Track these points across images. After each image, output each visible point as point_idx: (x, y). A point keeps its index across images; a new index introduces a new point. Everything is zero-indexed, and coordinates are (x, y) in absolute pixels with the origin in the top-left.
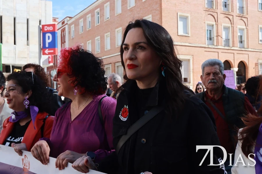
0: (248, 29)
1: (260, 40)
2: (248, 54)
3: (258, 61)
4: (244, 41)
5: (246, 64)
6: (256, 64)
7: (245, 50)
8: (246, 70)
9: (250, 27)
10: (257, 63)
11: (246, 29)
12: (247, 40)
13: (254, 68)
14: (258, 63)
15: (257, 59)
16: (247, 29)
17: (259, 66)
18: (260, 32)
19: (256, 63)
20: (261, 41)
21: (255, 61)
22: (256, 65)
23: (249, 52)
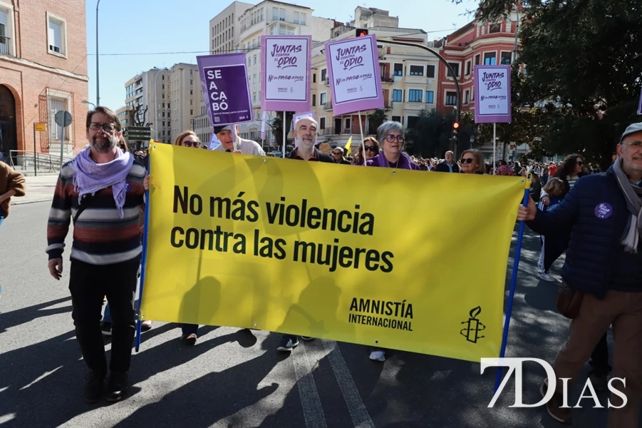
0: (18, 12)
1: (51, 47)
2: (21, 72)
3: (46, 92)
4: (9, 38)
5: (16, 92)
6: (42, 98)
7: (12, 60)
8: (16, 106)
9: (23, 9)
10: (43, 96)
11: (13, 13)
12: (18, 39)
13: (36, 106)
14: (46, 96)
15: (44, 87)
16: (16, 13)
17: (49, 102)
18: (51, 27)
19: (40, 96)
20: (53, 48)
21: (39, 91)
22: (40, 99)
23: (23, 67)
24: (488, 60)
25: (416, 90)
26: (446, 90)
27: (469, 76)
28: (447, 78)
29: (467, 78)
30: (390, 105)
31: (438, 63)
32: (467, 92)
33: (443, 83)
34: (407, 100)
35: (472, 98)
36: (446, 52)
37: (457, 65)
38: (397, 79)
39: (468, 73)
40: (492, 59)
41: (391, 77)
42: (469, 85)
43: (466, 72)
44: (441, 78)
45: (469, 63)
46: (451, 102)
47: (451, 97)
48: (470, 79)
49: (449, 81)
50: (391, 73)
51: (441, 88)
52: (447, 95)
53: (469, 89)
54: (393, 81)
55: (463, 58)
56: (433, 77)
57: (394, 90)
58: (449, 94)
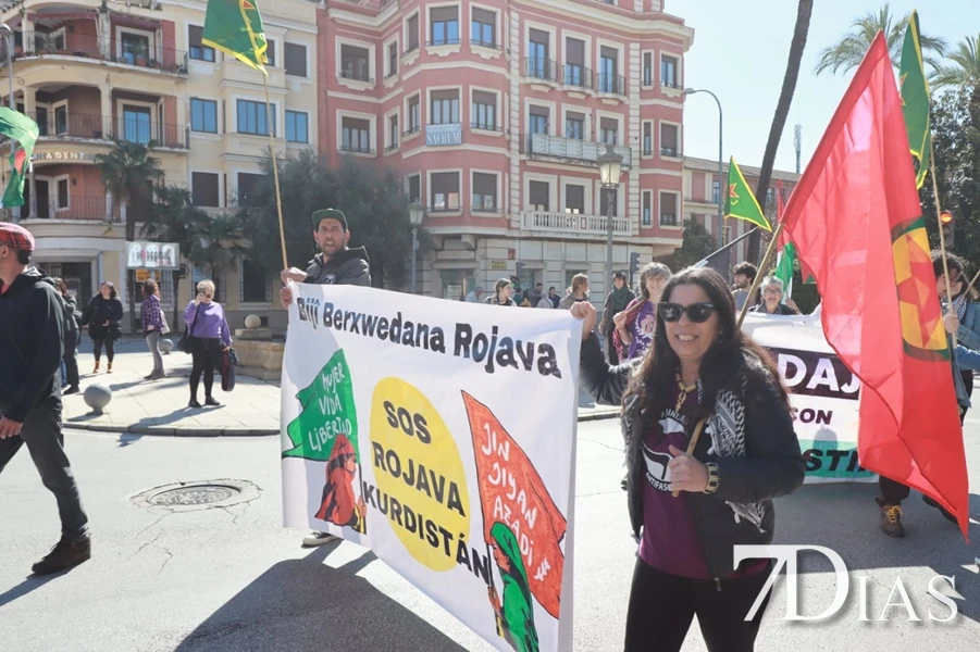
24: (439, 27)
25: (256, 103)
26: (339, 114)
27: (395, 79)
28: (342, 82)
29: (390, 83)
30: (181, 139)
31: (314, 40)
32: (394, 119)
33: (331, 94)
34: (232, 126)
35: (406, 128)
36: (334, 14)
37: (364, 53)
38: (196, 67)
39: (393, 71)
40: (451, 25)
41: (179, 60)
42: (397, 100)
43: (386, 70)
44: (325, 80)
45: (393, 47)
46: (355, 144)
47: (355, 132)
48: (397, 85)
49: (344, 89)
50: (178, 46)
51: (326, 106)
52: (344, 126)
53: (397, 111)
54: (185, 71)
55: (377, 37)
56: (304, 74)
57: (192, 99)
58: (347, 122)
